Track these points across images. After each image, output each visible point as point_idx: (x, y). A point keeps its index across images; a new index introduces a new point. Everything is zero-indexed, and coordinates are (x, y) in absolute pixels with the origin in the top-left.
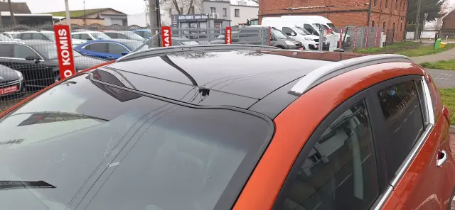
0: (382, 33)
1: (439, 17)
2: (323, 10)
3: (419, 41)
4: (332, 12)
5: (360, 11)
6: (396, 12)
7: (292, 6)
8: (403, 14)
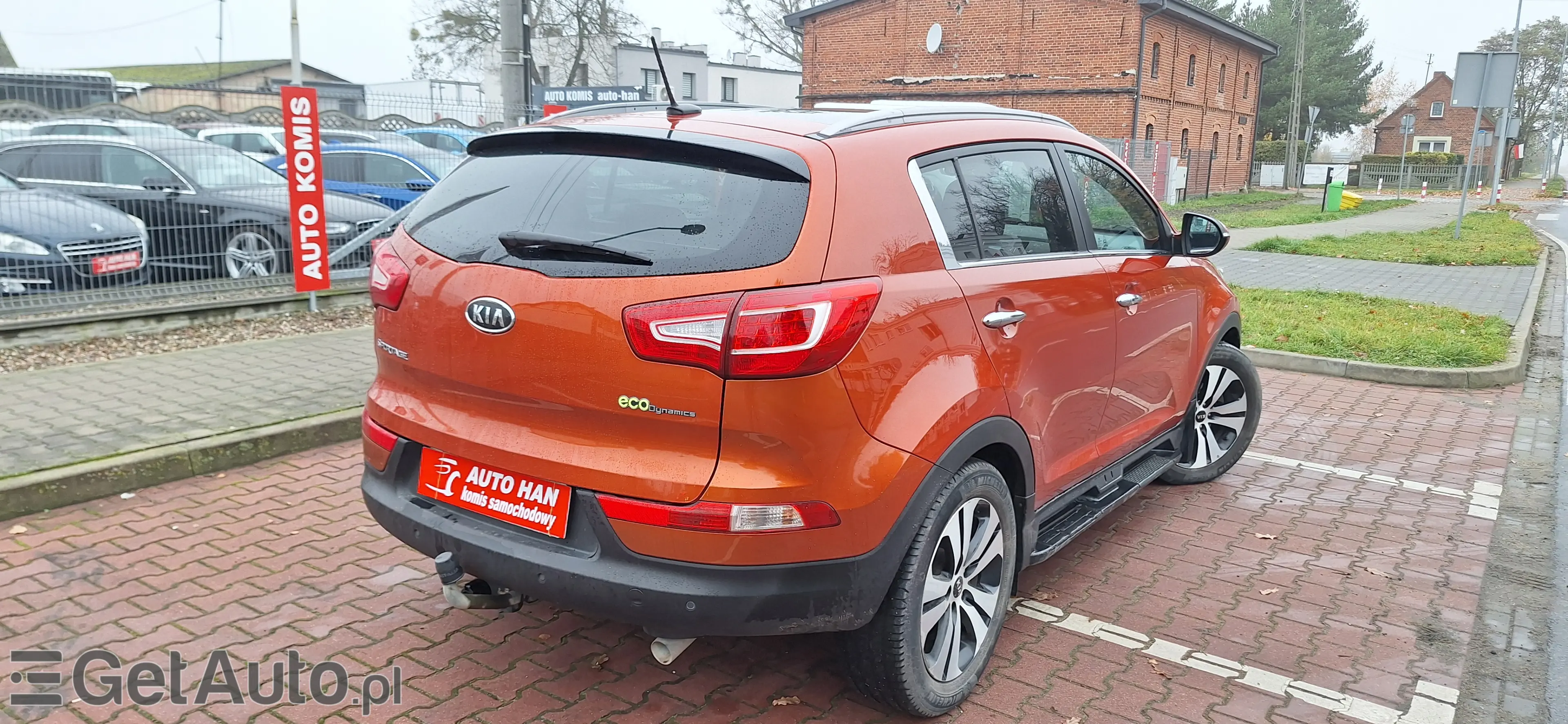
0: (1174, 161)
1: (1364, 120)
2: (997, 87)
3: (1292, 191)
4: (1025, 94)
5: (1110, 92)
6: (1220, 100)
7: (904, 72)
8: (1245, 106)
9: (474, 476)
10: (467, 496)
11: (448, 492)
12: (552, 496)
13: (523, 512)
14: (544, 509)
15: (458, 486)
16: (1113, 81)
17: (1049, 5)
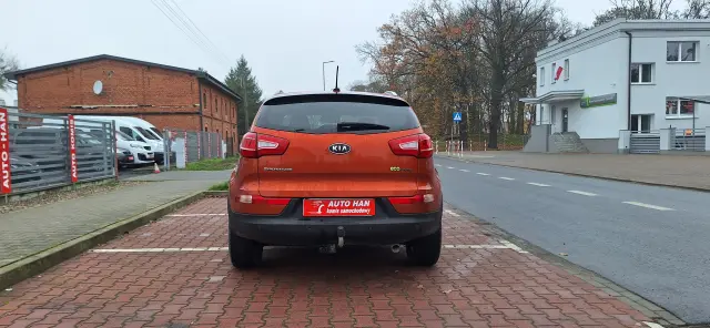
0: (223, 142)
2: (134, 110)
5: (189, 114)
6: (227, 118)
7: (82, 103)
8: (234, 121)
9: (331, 204)
10: (329, 211)
11: (319, 212)
12: (367, 203)
13: (355, 211)
14: (366, 208)
15: (324, 210)
16: (190, 108)
17: (156, 75)
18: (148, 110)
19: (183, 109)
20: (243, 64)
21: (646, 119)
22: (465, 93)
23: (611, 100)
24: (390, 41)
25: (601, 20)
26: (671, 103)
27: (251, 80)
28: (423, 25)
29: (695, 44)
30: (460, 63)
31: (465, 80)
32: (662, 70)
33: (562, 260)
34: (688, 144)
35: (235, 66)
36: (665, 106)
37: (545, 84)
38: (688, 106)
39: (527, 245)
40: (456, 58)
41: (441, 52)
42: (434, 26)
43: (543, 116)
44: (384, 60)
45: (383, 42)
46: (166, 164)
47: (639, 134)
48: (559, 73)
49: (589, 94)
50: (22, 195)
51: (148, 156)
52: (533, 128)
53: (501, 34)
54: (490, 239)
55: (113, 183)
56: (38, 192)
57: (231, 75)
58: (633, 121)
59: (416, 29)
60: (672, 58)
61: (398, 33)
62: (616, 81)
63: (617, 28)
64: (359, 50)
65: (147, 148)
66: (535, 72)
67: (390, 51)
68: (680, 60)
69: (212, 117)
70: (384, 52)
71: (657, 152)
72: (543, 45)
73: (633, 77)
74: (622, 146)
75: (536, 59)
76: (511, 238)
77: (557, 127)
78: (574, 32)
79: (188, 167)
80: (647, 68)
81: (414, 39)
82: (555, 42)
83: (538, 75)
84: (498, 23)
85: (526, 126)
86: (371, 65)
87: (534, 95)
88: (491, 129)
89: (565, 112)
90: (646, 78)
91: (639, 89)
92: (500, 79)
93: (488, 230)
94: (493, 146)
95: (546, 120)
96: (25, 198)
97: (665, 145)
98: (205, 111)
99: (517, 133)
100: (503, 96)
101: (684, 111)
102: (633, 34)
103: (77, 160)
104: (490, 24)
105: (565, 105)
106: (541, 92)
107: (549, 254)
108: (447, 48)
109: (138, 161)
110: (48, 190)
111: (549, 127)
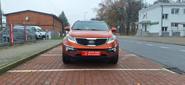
2: (36, 24)
7: (23, 22)
8: (61, 27)
16: (51, 24)
17: (42, 15)
18: (40, 24)
19: (49, 24)
20: (63, 13)
21: (166, 28)
22: (120, 21)
23: (157, 23)
24: (101, 7)
25: (155, 3)
26: (172, 24)
27: (65, 17)
28: (110, 4)
29: (178, 9)
30: (119, 13)
31: (120, 18)
32: (170, 16)
33: (145, 58)
34: (176, 34)
35: (61, 13)
36: (171, 25)
37: (141, 19)
38: (176, 25)
39: (137, 55)
40: (118, 12)
41: (115, 10)
42: (113, 4)
43: (140, 27)
44: (100, 12)
45: (99, 8)
46: (46, 38)
47: (164, 32)
48: (144, 16)
49: (152, 21)
50: (16, 44)
51: (41, 36)
52: (138, 30)
53: (130, 6)
54: (128, 54)
55: (35, 42)
56: (19, 44)
57: (60, 16)
58: (163, 28)
59: (108, 4)
60: (173, 13)
61: (103, 5)
62: (159, 18)
63: (159, 5)
64: (93, 10)
65: (41, 34)
66: (138, 16)
67: (102, 10)
68: (175, 13)
69: (56, 26)
70: (100, 10)
71: (169, 36)
72: (140, 9)
73: (163, 17)
74: (160, 35)
75: (139, 13)
76: (133, 54)
77: (144, 30)
78: (148, 6)
79: (51, 39)
80: (166, 15)
81: (107, 7)
82: (144, 8)
83: (139, 17)
84: (129, 3)
85: (136, 29)
86: (96, 13)
87: (138, 21)
88: (127, 30)
89: (146, 26)
90: (166, 18)
91: (164, 20)
92: (130, 18)
93: (128, 52)
94: (127, 35)
95: (141, 28)
96: (16, 45)
97: (170, 34)
98: (55, 25)
99: (134, 31)
100: (130, 22)
101: (175, 26)
102: (163, 7)
103: (27, 36)
104: (127, 3)
105: (146, 24)
106: (140, 21)
107: (142, 56)
108: (116, 9)
109: (39, 37)
110: (21, 43)
111: (142, 30)
